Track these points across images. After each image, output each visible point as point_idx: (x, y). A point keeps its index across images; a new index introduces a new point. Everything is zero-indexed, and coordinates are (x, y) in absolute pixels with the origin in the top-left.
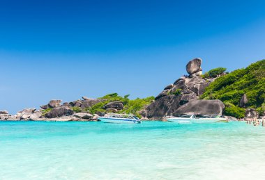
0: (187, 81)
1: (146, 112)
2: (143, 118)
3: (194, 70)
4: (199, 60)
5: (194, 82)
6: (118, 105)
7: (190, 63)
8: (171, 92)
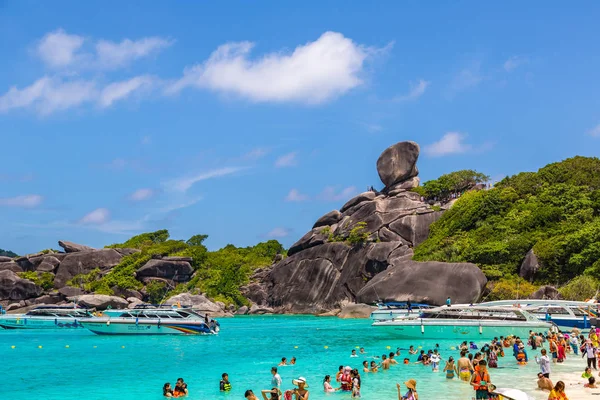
0: (381, 204)
1: (263, 289)
2: (255, 307)
3: (400, 172)
4: (413, 147)
5: (400, 210)
6: (179, 268)
7: (388, 153)
8: (336, 233)
